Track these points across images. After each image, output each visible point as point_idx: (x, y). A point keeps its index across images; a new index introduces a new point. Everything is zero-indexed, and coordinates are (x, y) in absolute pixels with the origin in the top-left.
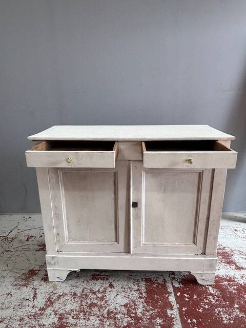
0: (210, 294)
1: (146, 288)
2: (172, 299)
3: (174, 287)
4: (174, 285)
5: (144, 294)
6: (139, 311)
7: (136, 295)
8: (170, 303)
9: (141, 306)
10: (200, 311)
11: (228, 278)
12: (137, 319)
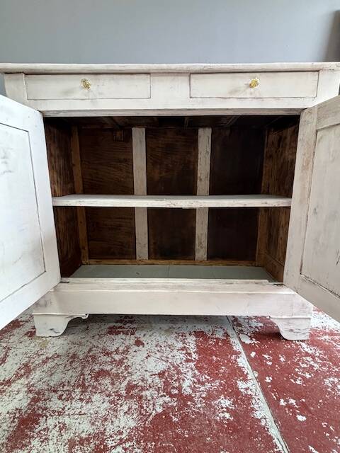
0: (307, 354)
1: (198, 346)
2: (243, 362)
3: (243, 344)
4: (243, 340)
5: (194, 355)
6: (186, 385)
7: (180, 356)
8: (240, 369)
9: (190, 375)
10: (298, 382)
11: (327, 331)
12: (184, 399)
